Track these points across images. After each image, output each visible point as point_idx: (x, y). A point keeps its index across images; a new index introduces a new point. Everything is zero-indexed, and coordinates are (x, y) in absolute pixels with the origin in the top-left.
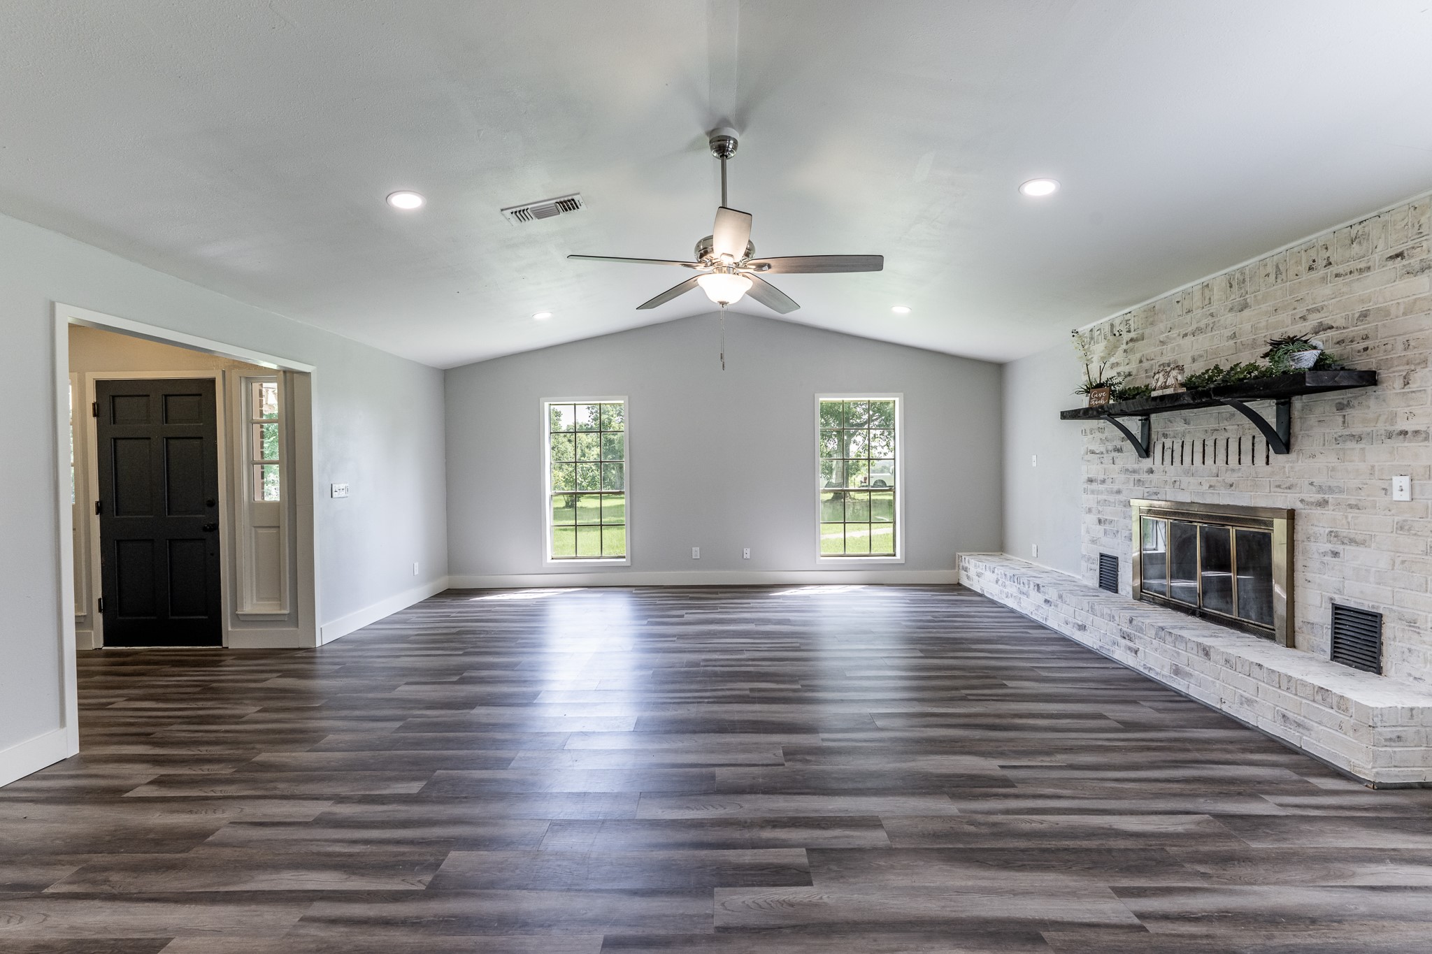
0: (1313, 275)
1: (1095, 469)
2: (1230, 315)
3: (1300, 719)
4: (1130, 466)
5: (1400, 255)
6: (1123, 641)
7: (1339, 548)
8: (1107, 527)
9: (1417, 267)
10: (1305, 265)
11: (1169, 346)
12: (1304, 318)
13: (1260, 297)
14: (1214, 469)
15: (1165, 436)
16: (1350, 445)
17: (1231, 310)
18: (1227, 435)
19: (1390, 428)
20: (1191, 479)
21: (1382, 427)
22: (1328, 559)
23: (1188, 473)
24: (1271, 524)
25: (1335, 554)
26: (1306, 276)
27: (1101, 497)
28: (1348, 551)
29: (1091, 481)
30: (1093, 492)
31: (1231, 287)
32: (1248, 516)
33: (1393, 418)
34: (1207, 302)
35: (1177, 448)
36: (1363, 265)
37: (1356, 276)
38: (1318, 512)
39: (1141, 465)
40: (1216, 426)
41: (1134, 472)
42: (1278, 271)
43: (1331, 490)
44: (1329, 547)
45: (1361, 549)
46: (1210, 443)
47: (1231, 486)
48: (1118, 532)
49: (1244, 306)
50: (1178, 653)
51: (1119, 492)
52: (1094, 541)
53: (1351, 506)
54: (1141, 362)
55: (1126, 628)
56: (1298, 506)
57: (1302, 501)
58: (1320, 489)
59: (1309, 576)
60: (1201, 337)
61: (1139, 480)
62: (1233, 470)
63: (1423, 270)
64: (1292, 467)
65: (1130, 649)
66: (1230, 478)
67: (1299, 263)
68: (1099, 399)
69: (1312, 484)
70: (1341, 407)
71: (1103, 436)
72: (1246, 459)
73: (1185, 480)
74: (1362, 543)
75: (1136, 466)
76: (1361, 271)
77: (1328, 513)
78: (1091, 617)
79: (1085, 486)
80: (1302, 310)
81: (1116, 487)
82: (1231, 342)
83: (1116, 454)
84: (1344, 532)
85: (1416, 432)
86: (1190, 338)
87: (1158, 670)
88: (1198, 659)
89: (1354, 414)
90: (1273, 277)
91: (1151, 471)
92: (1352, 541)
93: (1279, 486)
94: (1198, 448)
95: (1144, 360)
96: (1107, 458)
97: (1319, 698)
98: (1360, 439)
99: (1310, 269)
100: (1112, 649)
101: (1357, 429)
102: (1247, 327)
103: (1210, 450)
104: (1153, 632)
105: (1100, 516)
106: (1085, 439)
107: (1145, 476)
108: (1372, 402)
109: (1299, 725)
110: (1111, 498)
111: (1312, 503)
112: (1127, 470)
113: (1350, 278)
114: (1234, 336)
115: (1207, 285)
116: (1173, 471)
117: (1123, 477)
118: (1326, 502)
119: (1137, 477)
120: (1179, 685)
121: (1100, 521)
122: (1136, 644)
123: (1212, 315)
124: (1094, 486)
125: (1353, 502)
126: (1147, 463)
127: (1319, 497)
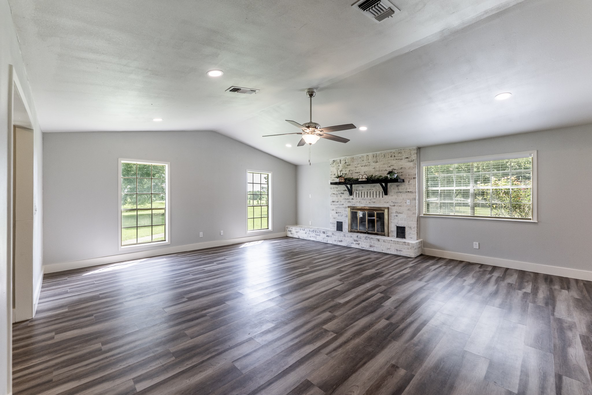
0: (391, 158)
1: (335, 198)
2: (373, 163)
3: (400, 249)
4: (346, 198)
5: (407, 158)
6: (355, 242)
7: (397, 215)
8: (339, 214)
9: (410, 161)
10: (390, 156)
11: (358, 168)
12: (390, 167)
13: (380, 161)
14: (370, 199)
15: (357, 190)
16: (399, 194)
17: (374, 162)
18: (373, 191)
19: (406, 191)
20: (364, 201)
21: (405, 190)
22: (396, 217)
23: (363, 199)
24: (384, 210)
25: (397, 216)
26: (390, 158)
27: (336, 206)
28: (399, 215)
29: (333, 202)
30: (334, 205)
31: (374, 157)
32: (379, 209)
33: (407, 189)
34: (368, 159)
35: (360, 193)
36: (401, 158)
37: (400, 160)
38: (393, 207)
39: (349, 197)
40: (370, 188)
41: (348, 199)
42: (384, 156)
43: (396, 203)
44: (395, 215)
45: (401, 214)
46: (369, 192)
47: (374, 202)
48: (342, 215)
49: (377, 162)
50: (371, 242)
51: (343, 205)
52: (334, 218)
53: (399, 206)
54: (349, 171)
55: (356, 239)
56: (389, 206)
57: (390, 205)
58: (394, 203)
59: (392, 221)
60: (366, 167)
61: (349, 201)
62: (375, 199)
63: (411, 162)
64: (388, 198)
65: (357, 244)
66: (374, 201)
67: (389, 155)
68: (342, 180)
69: (392, 202)
70: (397, 186)
71: (338, 190)
72: (378, 196)
73: (362, 201)
74: (402, 213)
75: (348, 198)
76: (401, 159)
77: (395, 207)
78: (344, 238)
79: (332, 203)
80: (389, 165)
81: (342, 203)
82: (374, 170)
83: (342, 195)
84: (398, 211)
85: (411, 192)
86: (363, 167)
87: (365, 247)
88: (376, 242)
89: (399, 187)
90: (383, 157)
91: (353, 199)
92: (400, 213)
93: (385, 202)
94: (366, 193)
95: (351, 171)
96: (339, 196)
97: (404, 244)
98: (401, 192)
99: (391, 157)
100: (351, 245)
101: (400, 190)
102: (378, 167)
103: (369, 194)
104: (364, 238)
105: (337, 211)
106: (332, 190)
107: (351, 200)
108: (403, 185)
109: (400, 251)
110: (340, 206)
111: (392, 206)
112: (345, 199)
113: (399, 160)
114: (374, 168)
115: (368, 155)
116: (359, 199)
117: (344, 200)
118: (395, 205)
119: (348, 200)
120: (372, 249)
121: (336, 213)
122: (359, 242)
123: (369, 162)
124: (334, 203)
125: (400, 205)
126: (351, 197)
127: (393, 204)
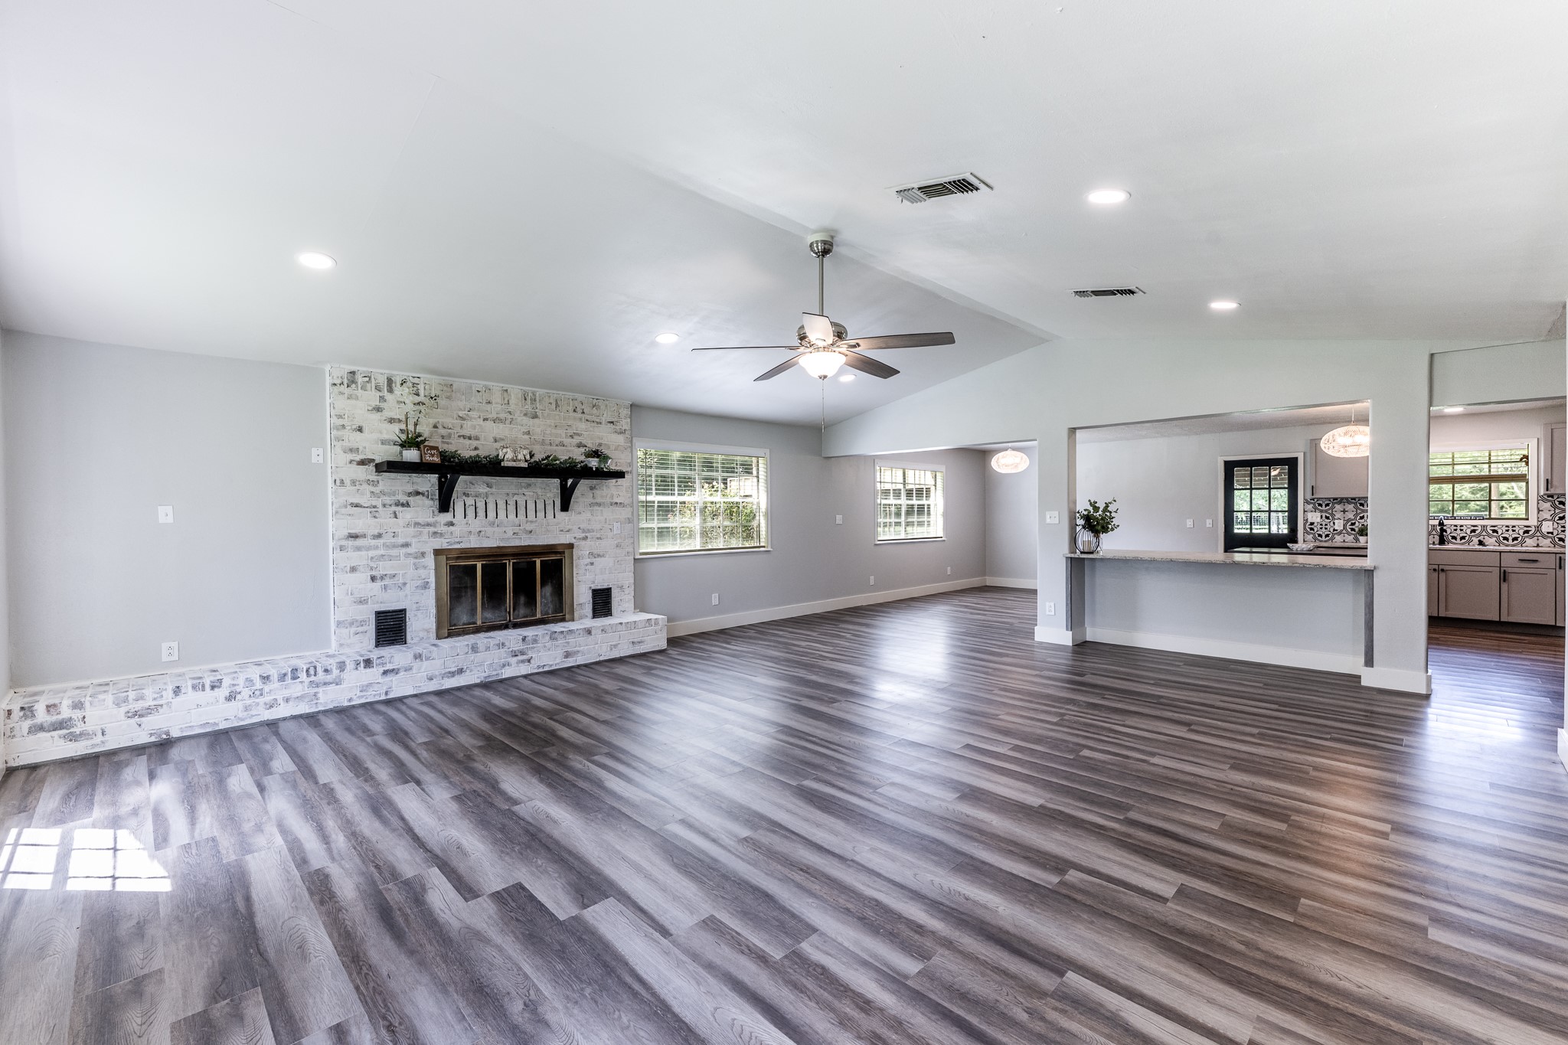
0: (575, 414)
1: (363, 523)
2: (524, 418)
3: (639, 640)
4: (420, 520)
5: (612, 422)
6: (515, 659)
7: (594, 560)
8: (387, 582)
9: (619, 431)
10: (571, 409)
11: (469, 423)
12: (572, 436)
13: (545, 415)
14: (517, 521)
15: (467, 495)
16: (596, 508)
17: (525, 415)
18: (525, 498)
19: (612, 501)
20: (496, 529)
21: (608, 500)
22: (589, 567)
23: (492, 524)
24: (564, 553)
25: (592, 564)
26: (572, 414)
27: (371, 553)
28: (597, 561)
29: (354, 536)
30: (358, 549)
31: (525, 399)
32: (550, 549)
33: (612, 497)
34: (506, 402)
35: (481, 505)
36: (598, 420)
37: (595, 424)
38: (583, 543)
39: (436, 518)
40: (516, 491)
41: (428, 525)
42: (557, 405)
43: (589, 531)
44: (589, 560)
45: (603, 559)
46: (512, 503)
47: (531, 532)
48: (405, 584)
49: (535, 416)
50: (568, 643)
51: (406, 545)
52: (362, 601)
53: (598, 538)
54: (435, 427)
55: (519, 646)
56: (573, 541)
57: (575, 538)
58: (584, 531)
59: (580, 578)
60: (501, 426)
61: (435, 533)
62: (531, 522)
63: (621, 433)
64: (570, 519)
65: (523, 661)
66: (529, 527)
67: (568, 404)
68: (433, 456)
69: (579, 528)
70: (592, 488)
71: (377, 490)
72: (541, 514)
73: (489, 530)
74: (603, 556)
75: (431, 520)
76: (598, 423)
77: (588, 542)
79: (344, 543)
80: (570, 432)
81: (400, 540)
82: (527, 437)
83: (400, 509)
84: (595, 552)
85: (621, 503)
86: (489, 424)
87: (550, 663)
88: (582, 639)
89: (597, 492)
90: (554, 406)
91: (452, 524)
92: (599, 556)
93: (562, 531)
94: (502, 506)
95: (440, 427)
96: (385, 514)
97: (647, 625)
98: (599, 505)
99: (574, 411)
100: (500, 672)
101: (599, 500)
102: (538, 430)
103: (512, 508)
104: (548, 638)
105: (374, 573)
106: (342, 490)
107: (444, 529)
108: (605, 488)
109: (639, 642)
110: (394, 552)
111: (580, 539)
112: (417, 524)
113: (593, 424)
114: (528, 433)
115: (506, 391)
116: (476, 524)
117: (412, 530)
118: (587, 537)
119: (432, 529)
120: (571, 662)
121: (373, 579)
122: (530, 654)
123: (510, 413)
124: (359, 542)
125: (599, 536)
126: (447, 517)
127: (583, 535)
